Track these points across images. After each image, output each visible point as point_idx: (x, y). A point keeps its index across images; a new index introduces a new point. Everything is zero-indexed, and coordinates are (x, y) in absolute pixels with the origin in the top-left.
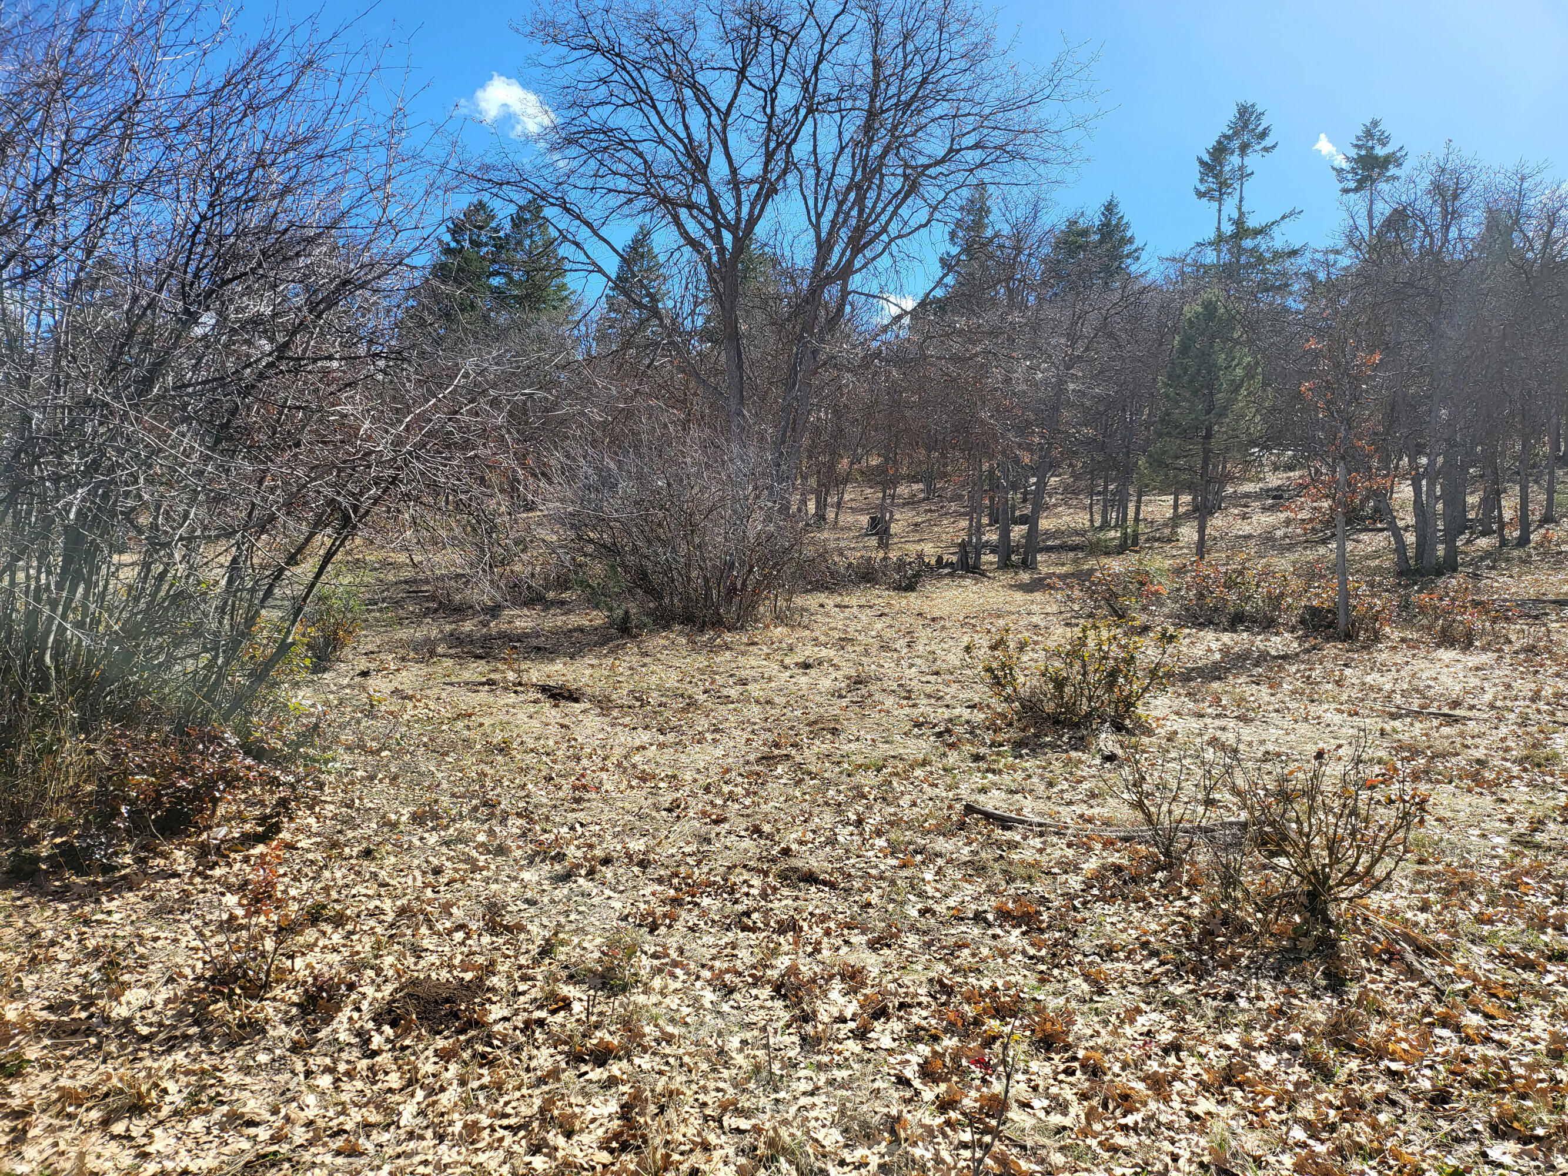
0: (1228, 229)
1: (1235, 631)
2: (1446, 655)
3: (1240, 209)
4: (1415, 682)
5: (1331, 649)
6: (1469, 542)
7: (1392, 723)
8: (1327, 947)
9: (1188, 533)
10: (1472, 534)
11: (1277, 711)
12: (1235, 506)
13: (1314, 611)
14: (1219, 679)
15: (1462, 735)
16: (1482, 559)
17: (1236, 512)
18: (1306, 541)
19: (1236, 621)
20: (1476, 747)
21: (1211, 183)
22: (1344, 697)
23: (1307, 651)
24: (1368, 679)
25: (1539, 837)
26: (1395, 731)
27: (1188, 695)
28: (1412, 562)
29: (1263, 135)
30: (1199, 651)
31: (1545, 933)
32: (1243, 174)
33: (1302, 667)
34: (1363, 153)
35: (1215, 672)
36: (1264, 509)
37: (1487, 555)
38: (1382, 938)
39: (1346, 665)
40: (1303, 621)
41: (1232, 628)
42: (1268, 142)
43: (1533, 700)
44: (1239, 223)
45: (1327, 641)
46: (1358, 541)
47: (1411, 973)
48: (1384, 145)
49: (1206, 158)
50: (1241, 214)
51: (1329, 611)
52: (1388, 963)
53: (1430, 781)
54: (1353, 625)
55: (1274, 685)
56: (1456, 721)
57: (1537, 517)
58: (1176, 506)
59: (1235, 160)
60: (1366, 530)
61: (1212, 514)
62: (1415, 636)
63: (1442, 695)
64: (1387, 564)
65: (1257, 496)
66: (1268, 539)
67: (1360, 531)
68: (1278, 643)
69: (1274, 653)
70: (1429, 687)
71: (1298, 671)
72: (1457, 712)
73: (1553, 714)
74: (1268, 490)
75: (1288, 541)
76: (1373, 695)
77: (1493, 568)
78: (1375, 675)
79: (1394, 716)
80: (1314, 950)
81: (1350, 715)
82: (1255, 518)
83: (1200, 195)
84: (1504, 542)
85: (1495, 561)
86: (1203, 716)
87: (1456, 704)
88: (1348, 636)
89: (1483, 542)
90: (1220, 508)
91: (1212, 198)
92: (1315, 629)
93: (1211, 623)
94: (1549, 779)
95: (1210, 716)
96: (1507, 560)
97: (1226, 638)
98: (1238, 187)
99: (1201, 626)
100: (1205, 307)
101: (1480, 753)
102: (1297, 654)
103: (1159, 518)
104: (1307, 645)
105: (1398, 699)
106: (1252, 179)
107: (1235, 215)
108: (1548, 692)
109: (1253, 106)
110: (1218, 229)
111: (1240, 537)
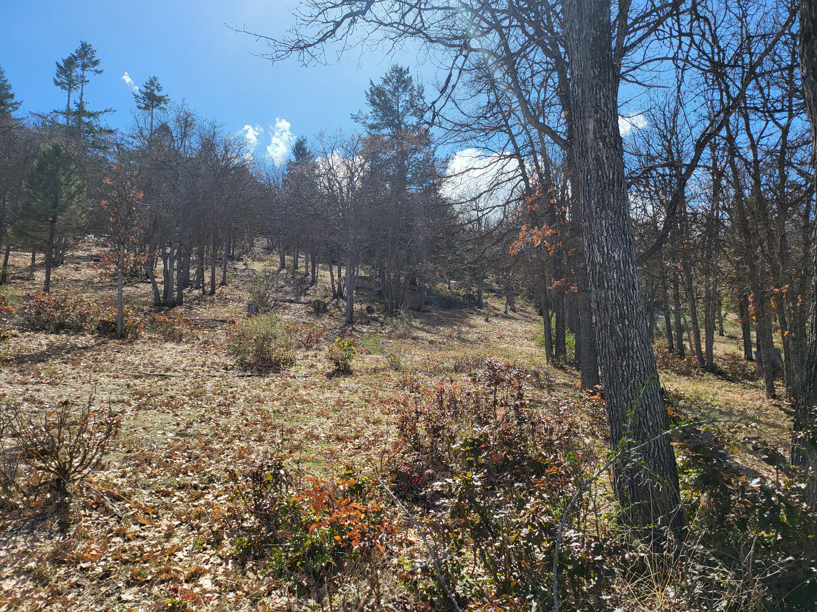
0: (74, 108)
1: (59, 334)
2: (169, 345)
3: (81, 99)
4: (152, 359)
5: (112, 343)
6: (190, 291)
7: (135, 381)
8: (63, 508)
9: (40, 276)
10: (191, 288)
11: (74, 378)
12: (72, 263)
13: (104, 323)
14: (43, 361)
15: (167, 385)
16: (194, 300)
17: (72, 266)
18: (111, 286)
19: (59, 328)
20: (172, 390)
21: (64, 79)
22: (114, 368)
23: (99, 345)
24: (128, 359)
25: (189, 431)
26: (135, 385)
27: (20, 371)
28: (162, 299)
29: (96, 63)
30: (33, 345)
31: (178, 477)
32: (84, 81)
33: (94, 353)
34: (149, 91)
35: (41, 357)
36: (89, 266)
37: (197, 298)
38: (94, 496)
39: (118, 352)
40: (98, 329)
41: (57, 331)
42: (97, 68)
43: (202, 366)
44: (80, 106)
45: (111, 339)
46: (137, 287)
47: (107, 511)
48: (159, 91)
49: (62, 64)
50: (82, 102)
51: (113, 323)
52: (96, 509)
53: (145, 409)
54: (125, 330)
55: (75, 363)
56: (166, 378)
57: (219, 282)
58: (33, 259)
59: (78, 71)
60: (142, 282)
61: (56, 266)
62: (157, 336)
63: (163, 365)
64: (150, 300)
65: (85, 259)
66: (89, 283)
67: (140, 282)
68: (82, 341)
69: (80, 346)
70: (158, 361)
71: (92, 355)
72: (168, 374)
73: (209, 372)
74: (92, 256)
75: (100, 285)
76: (129, 367)
77: (199, 304)
78: (132, 357)
79: (136, 377)
80: (55, 512)
81: (114, 378)
82: (83, 271)
83: (57, 83)
84: (204, 292)
85: (199, 301)
86: (26, 384)
87: (168, 370)
88: (122, 337)
89: (196, 292)
90: (62, 263)
91: (63, 88)
92: (105, 333)
93: (44, 329)
94: (200, 402)
95: (31, 383)
96: (205, 301)
97: (52, 337)
98: (80, 86)
99: (37, 331)
100: (54, 148)
101: (172, 394)
102: (93, 346)
103: (21, 264)
104: (99, 341)
105: (141, 368)
106: (88, 84)
107: (79, 102)
108: (209, 362)
109: (90, 45)
110: (68, 106)
111: (73, 280)
